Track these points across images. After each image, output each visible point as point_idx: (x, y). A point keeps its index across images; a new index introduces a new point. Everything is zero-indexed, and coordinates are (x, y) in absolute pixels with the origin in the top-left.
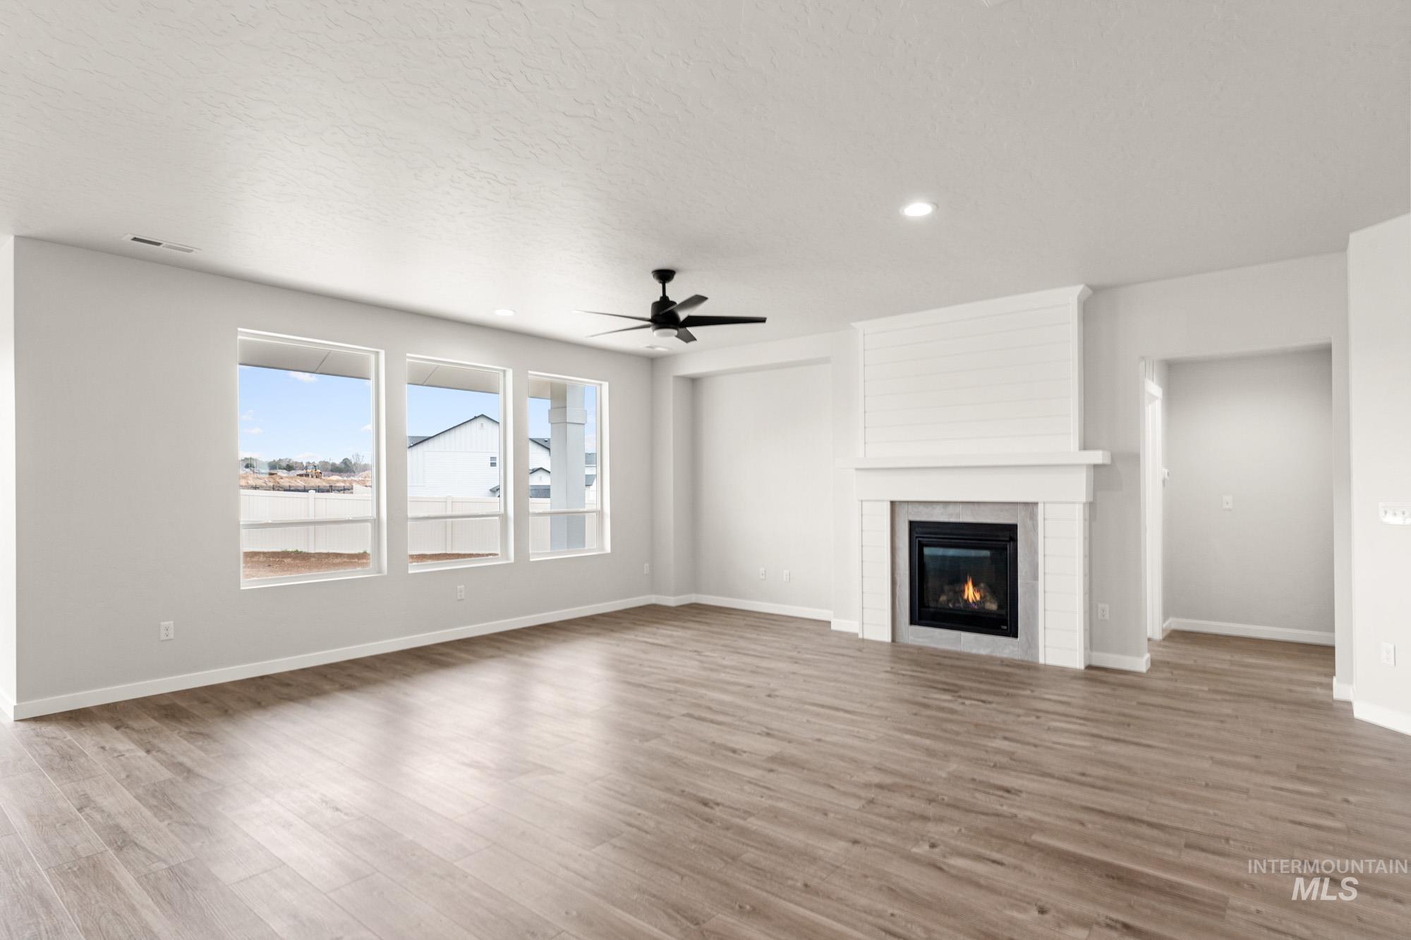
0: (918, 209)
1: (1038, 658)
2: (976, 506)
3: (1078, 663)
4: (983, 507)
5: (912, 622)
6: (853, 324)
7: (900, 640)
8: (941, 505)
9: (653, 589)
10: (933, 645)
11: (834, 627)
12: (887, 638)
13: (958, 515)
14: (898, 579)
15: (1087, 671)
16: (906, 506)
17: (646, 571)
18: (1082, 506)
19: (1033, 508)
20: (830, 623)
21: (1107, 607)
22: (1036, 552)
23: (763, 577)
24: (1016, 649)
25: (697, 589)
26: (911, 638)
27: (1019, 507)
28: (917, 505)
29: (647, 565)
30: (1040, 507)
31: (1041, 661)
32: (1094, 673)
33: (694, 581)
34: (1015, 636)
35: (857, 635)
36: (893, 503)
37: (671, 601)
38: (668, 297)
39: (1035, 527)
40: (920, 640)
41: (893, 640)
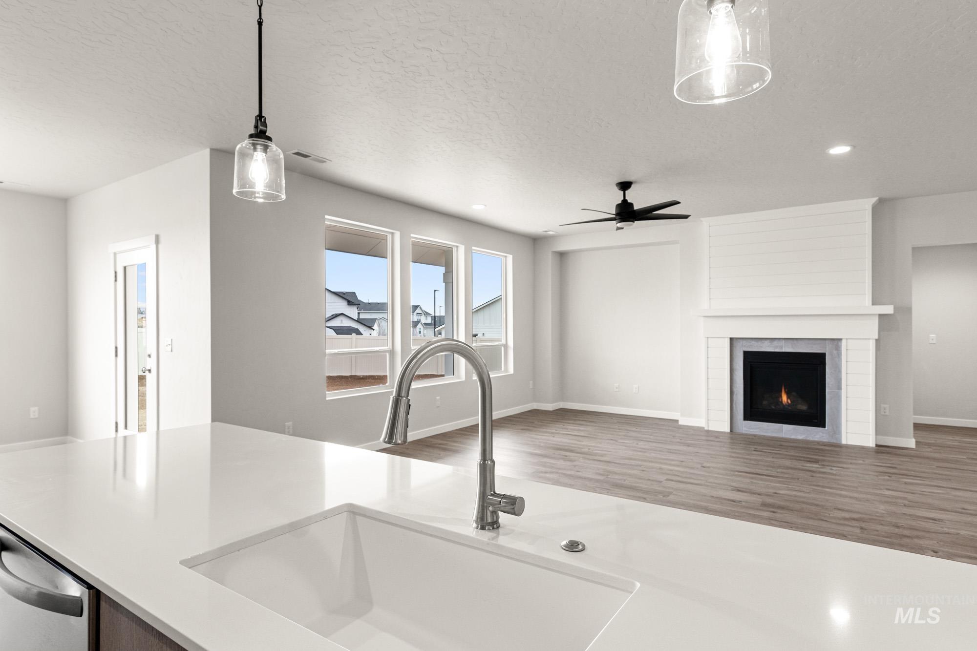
0: (840, 150)
1: (841, 440)
2: (795, 342)
3: (871, 443)
4: (800, 342)
5: (746, 418)
6: (702, 219)
7: (736, 430)
8: (768, 341)
9: (535, 399)
10: (762, 434)
11: (680, 423)
12: (727, 429)
13: (781, 347)
14: (735, 390)
15: (877, 448)
16: (741, 341)
17: (531, 387)
18: (874, 341)
19: (838, 343)
20: (678, 421)
21: (887, 406)
22: (840, 371)
23: (617, 390)
24: (824, 435)
25: (563, 398)
26: (745, 429)
27: (827, 342)
28: (749, 341)
29: (531, 382)
30: (844, 342)
31: (844, 442)
32: (881, 449)
33: (562, 392)
34: (824, 426)
35: (703, 428)
36: (731, 339)
37: (550, 407)
38: (627, 200)
39: (839, 355)
40: (752, 430)
41: (731, 430)
